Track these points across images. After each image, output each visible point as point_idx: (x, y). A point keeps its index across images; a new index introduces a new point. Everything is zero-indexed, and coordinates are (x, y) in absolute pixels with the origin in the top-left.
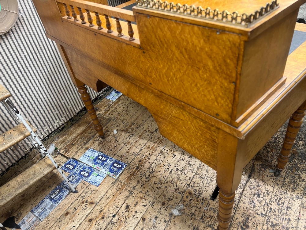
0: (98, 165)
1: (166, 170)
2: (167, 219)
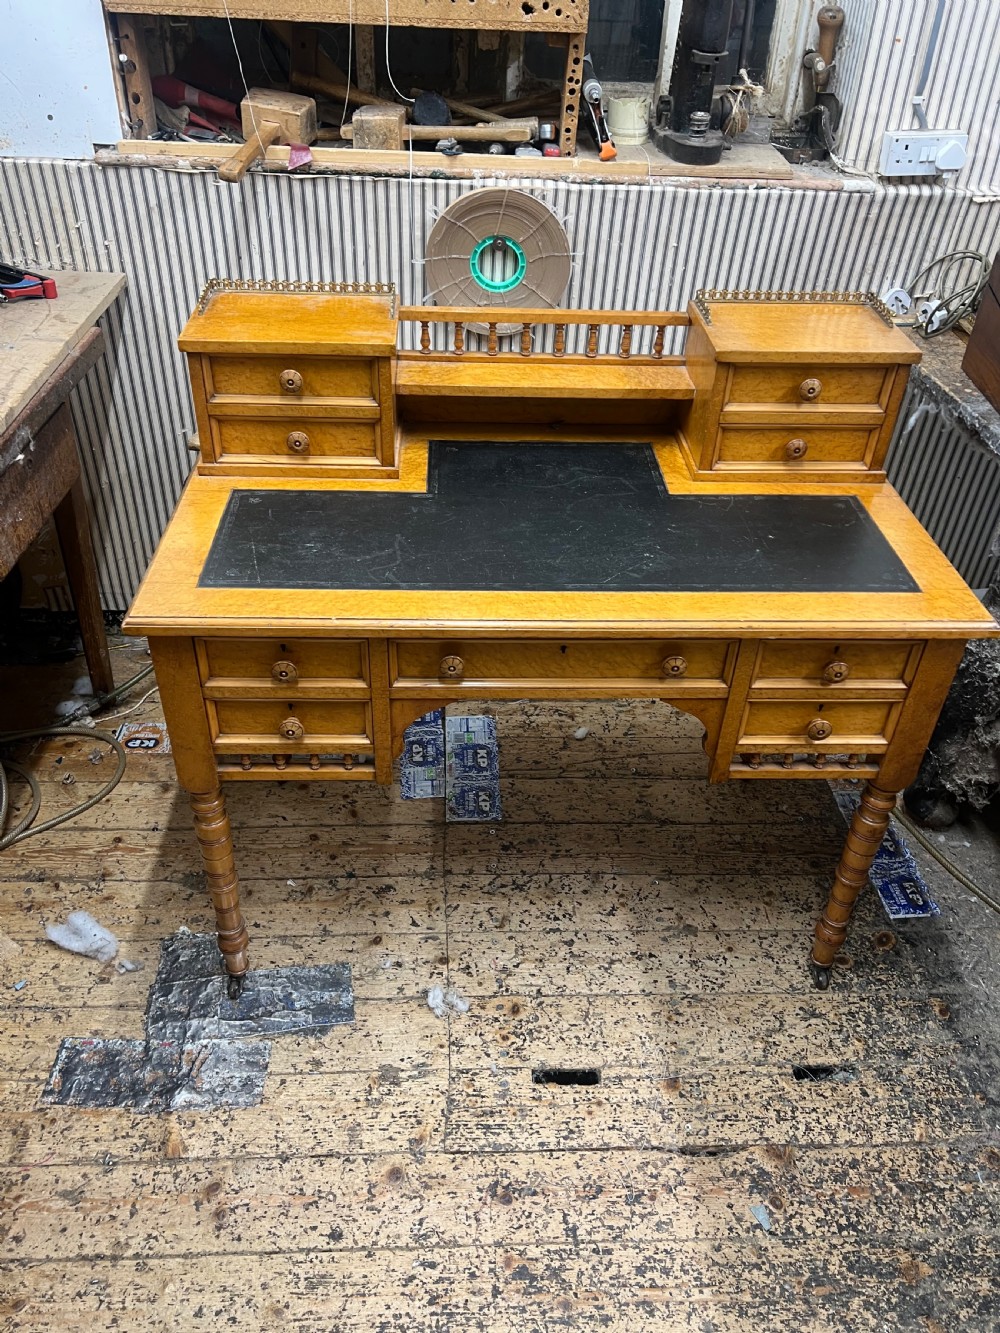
0: (458, 761)
1: (548, 916)
2: (409, 992)
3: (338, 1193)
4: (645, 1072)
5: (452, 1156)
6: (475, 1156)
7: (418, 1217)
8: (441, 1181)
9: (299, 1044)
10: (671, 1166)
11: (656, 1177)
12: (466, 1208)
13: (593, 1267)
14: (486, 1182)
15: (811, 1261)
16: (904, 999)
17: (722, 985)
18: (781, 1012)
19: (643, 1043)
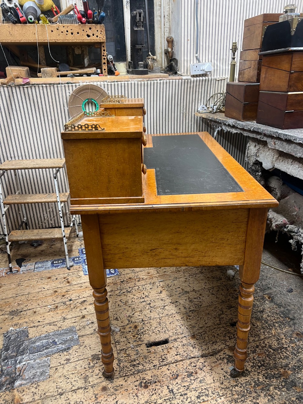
1: (141, 298)
3: (84, 401)
4: (183, 335)
5: (123, 378)
6: (132, 376)
7: (115, 401)
8: (121, 387)
9: (60, 355)
10: (200, 362)
11: (196, 366)
12: (132, 393)
13: (182, 401)
14: (137, 383)
15: (253, 379)
16: (257, 297)
17: (201, 305)
18: (221, 309)
19: (181, 327)
